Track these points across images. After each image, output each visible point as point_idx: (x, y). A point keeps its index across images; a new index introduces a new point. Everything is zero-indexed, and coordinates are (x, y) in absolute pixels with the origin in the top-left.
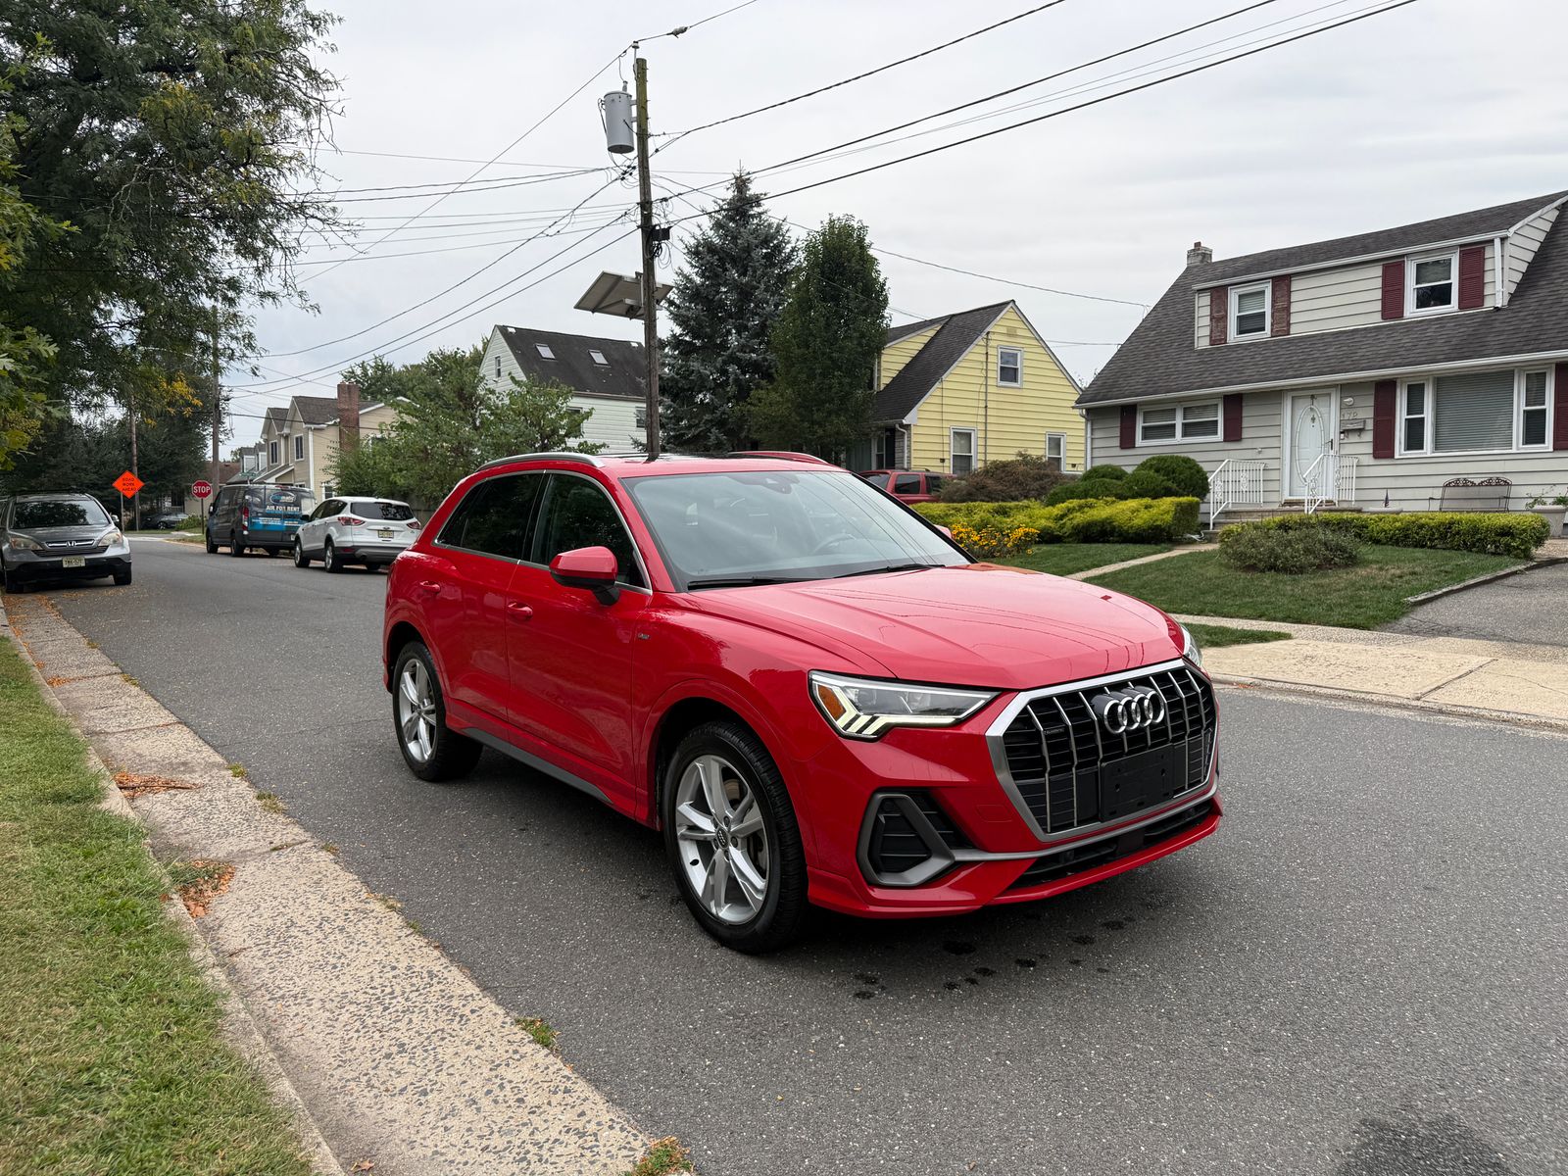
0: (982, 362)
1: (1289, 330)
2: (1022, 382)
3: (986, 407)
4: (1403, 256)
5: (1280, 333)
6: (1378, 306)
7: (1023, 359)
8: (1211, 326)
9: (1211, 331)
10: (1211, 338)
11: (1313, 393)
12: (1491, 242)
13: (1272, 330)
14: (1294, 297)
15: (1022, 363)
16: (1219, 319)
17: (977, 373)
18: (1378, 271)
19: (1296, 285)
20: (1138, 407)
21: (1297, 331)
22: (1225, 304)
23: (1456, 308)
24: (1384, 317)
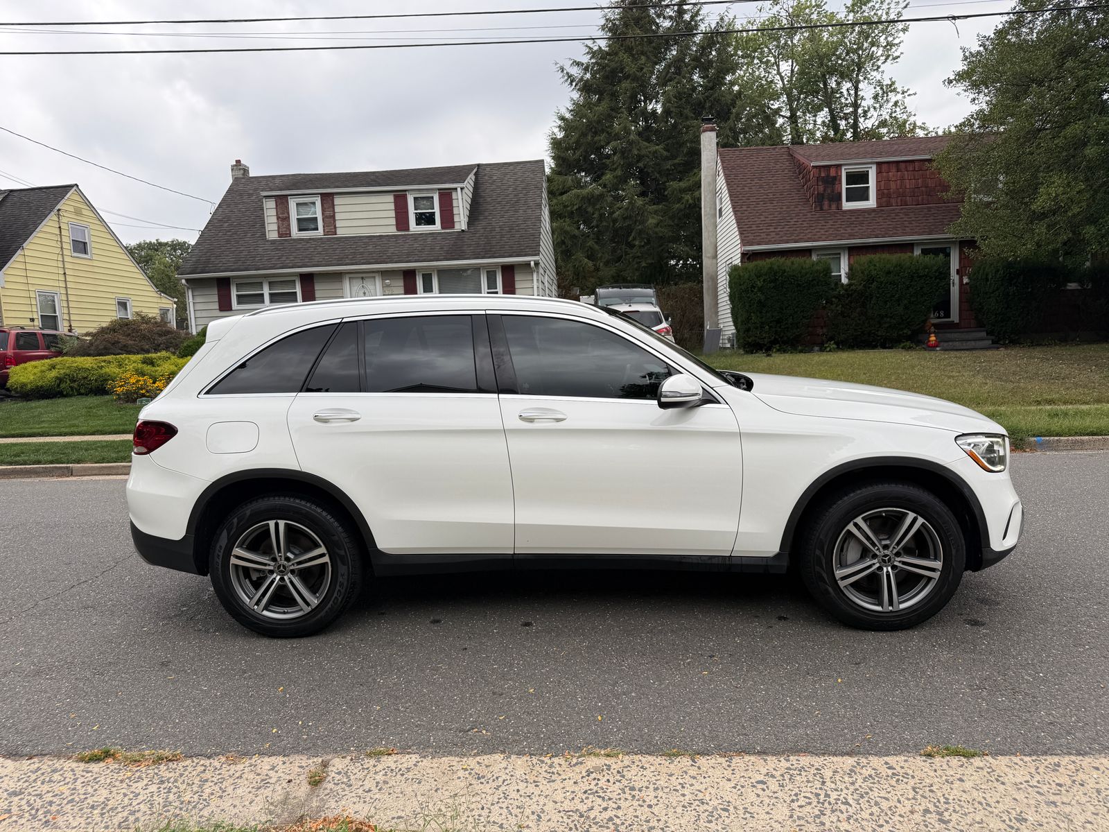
0: (57, 235)
1: (336, 231)
2: (92, 254)
3: (65, 274)
4: (405, 191)
5: (330, 233)
6: (393, 222)
7: (90, 235)
8: (278, 223)
9: (279, 227)
10: (279, 233)
11: (363, 276)
12: (456, 189)
13: (324, 230)
14: (337, 209)
15: (89, 239)
16: (283, 218)
17: (53, 244)
18: (390, 198)
19: (337, 201)
20: (231, 280)
21: (341, 233)
22: (287, 208)
23: (440, 228)
24: (398, 229)
